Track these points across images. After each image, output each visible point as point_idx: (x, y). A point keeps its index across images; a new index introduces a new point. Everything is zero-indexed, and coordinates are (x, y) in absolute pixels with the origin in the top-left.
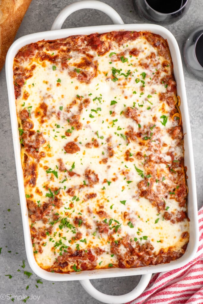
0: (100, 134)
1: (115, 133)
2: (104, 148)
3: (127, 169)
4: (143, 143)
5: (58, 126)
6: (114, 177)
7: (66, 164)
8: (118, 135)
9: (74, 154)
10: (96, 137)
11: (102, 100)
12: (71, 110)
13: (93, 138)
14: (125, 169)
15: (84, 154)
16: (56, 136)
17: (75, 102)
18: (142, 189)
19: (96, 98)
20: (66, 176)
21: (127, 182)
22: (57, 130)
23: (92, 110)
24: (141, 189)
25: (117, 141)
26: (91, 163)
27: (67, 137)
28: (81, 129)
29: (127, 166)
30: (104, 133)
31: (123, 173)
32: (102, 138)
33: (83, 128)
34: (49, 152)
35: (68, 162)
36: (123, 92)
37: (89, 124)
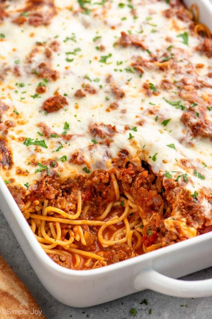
0: (92, 77)
1: (115, 70)
2: (106, 92)
3: (154, 106)
4: (165, 67)
5: (21, 86)
6: (138, 120)
7: (53, 127)
8: (121, 71)
9: (62, 112)
10: (87, 82)
11: (76, 39)
12: (33, 59)
13: (83, 83)
14: (151, 108)
15: (77, 107)
16: (23, 98)
17: (36, 51)
18: (191, 123)
19: (68, 39)
20: (59, 143)
21: (162, 124)
22: (21, 90)
23: (68, 53)
24: (189, 123)
25: (122, 78)
26: (93, 116)
27: (40, 95)
28: (59, 77)
29: (152, 103)
30: (99, 74)
31: (151, 113)
32: (97, 80)
33: (62, 76)
34: (20, 120)
35: (55, 124)
36: (105, 23)
37: (70, 69)
